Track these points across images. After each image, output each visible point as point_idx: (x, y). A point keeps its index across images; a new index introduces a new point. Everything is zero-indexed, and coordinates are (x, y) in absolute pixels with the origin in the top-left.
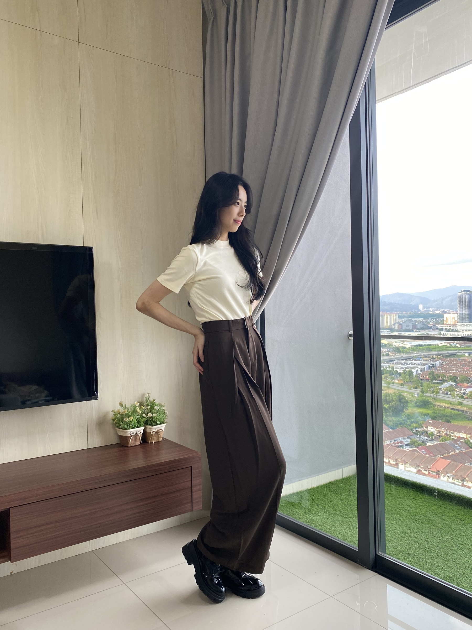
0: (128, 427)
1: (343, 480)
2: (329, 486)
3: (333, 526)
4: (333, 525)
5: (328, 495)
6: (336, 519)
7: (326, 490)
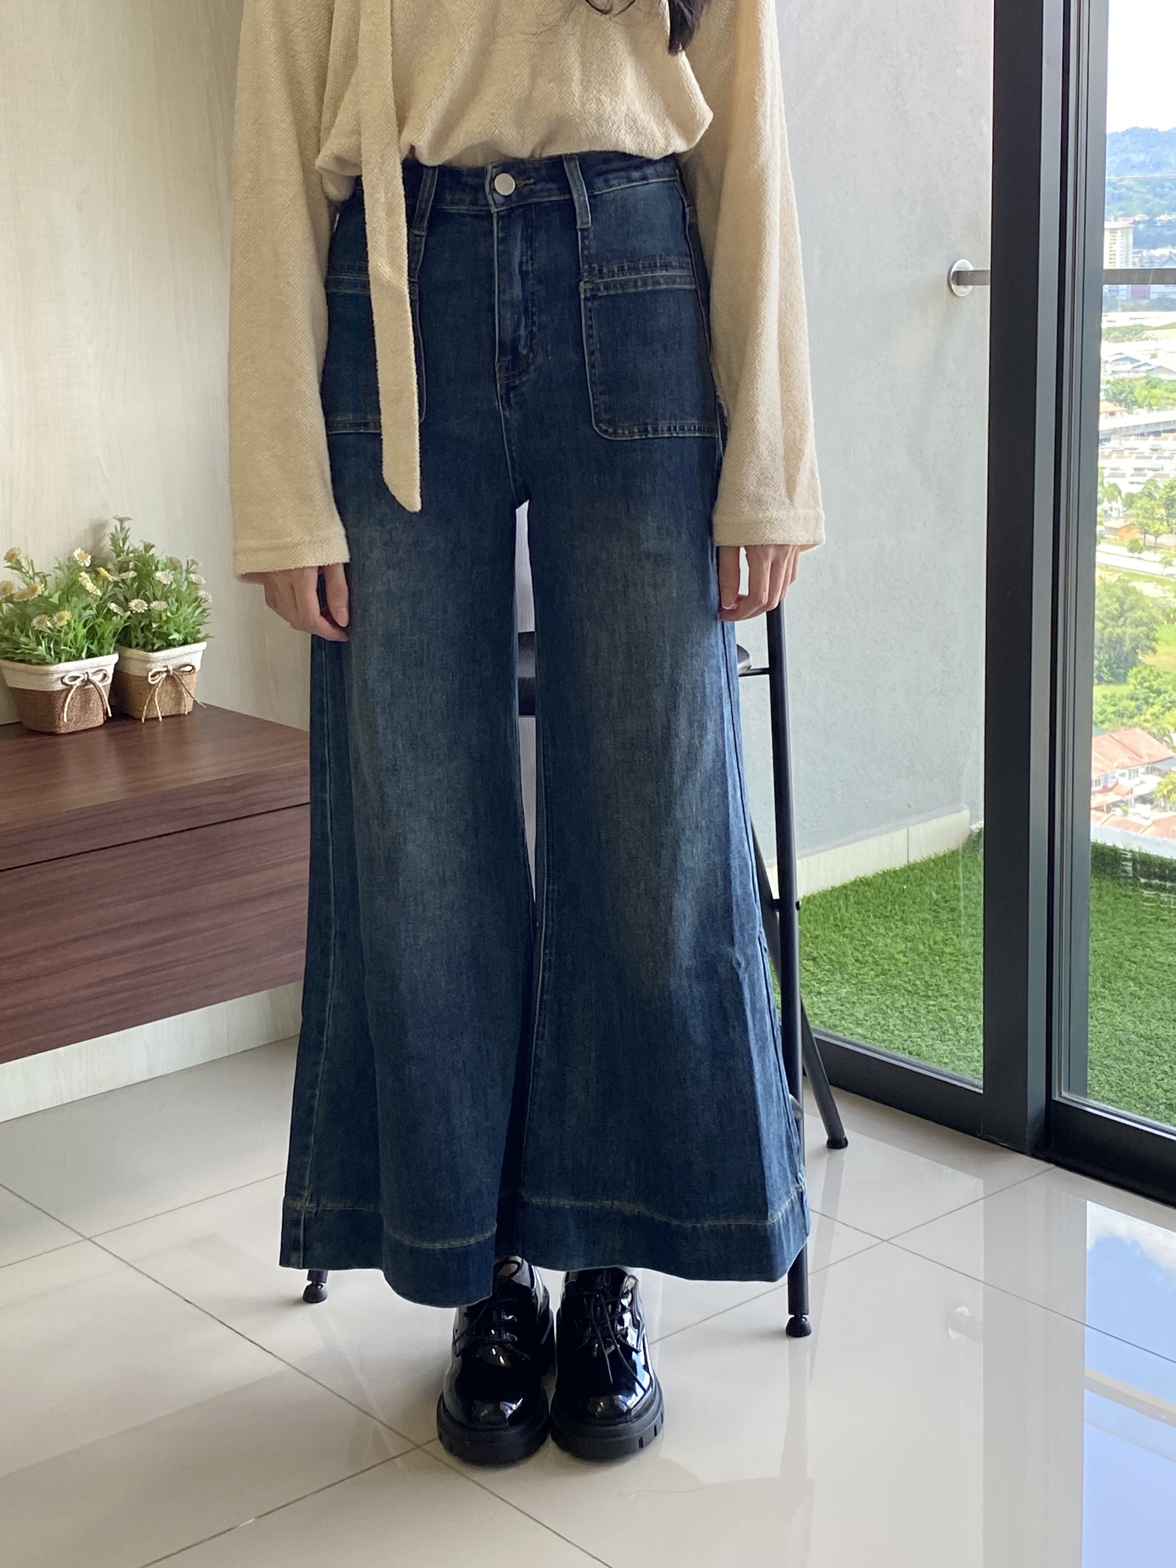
0: (52, 653)
1: (912, 870)
2: (857, 891)
3: (878, 1027)
4: (879, 1024)
5: (851, 923)
6: (888, 1003)
7: (843, 908)
